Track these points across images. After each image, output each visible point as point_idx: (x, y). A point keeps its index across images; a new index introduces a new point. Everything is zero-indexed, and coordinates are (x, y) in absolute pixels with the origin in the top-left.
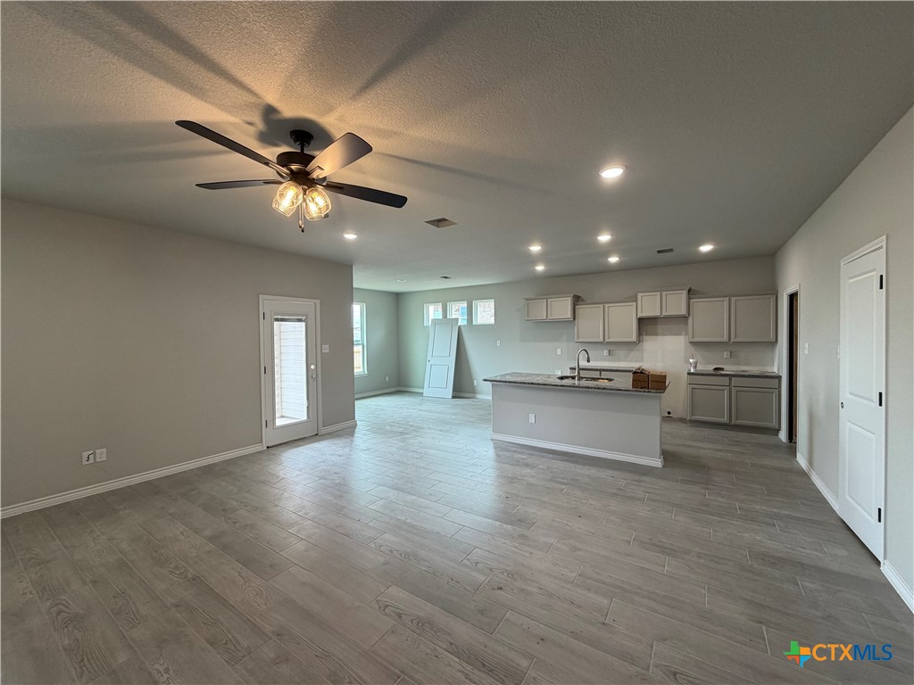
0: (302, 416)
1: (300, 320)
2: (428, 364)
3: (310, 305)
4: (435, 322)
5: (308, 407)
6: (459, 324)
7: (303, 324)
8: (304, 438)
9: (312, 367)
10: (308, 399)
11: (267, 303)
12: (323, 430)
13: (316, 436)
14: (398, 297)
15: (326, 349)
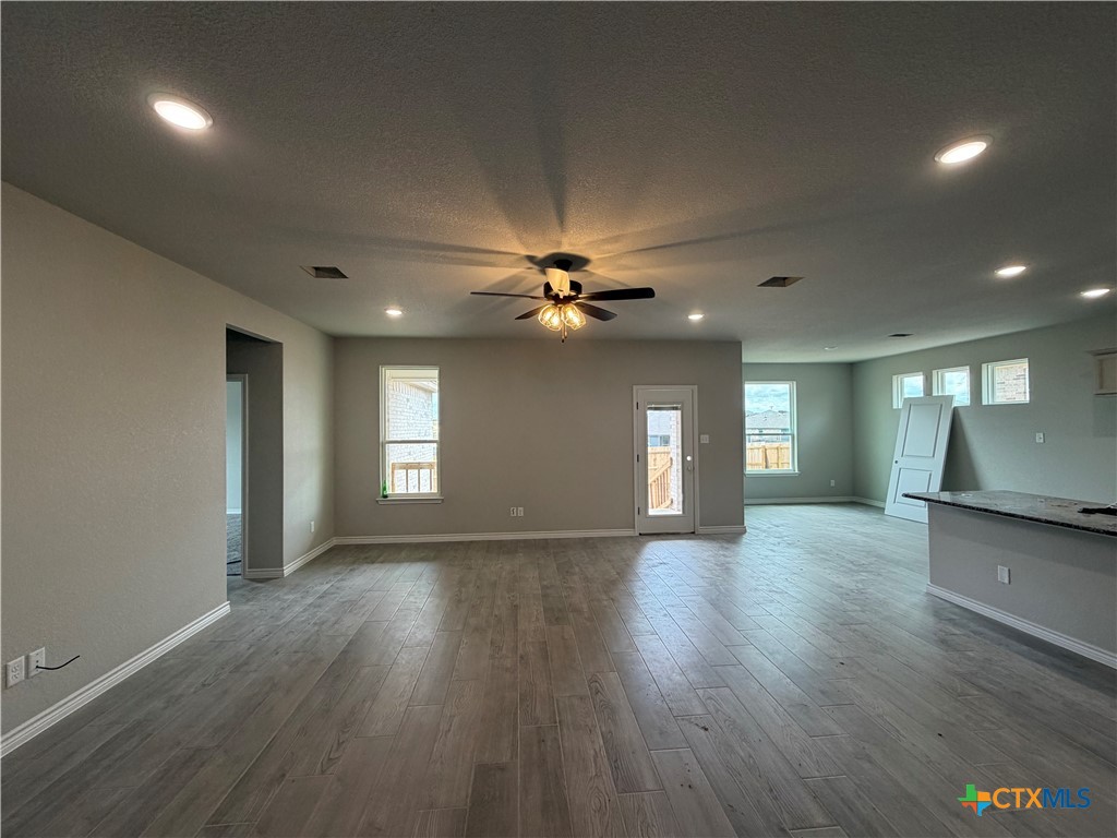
0: (676, 510)
1: (676, 409)
2: (895, 468)
3: (688, 392)
4: (911, 403)
5: (683, 502)
6: (955, 404)
7: (679, 412)
8: (678, 534)
9: (689, 458)
10: (683, 492)
11: (640, 393)
12: (701, 530)
13: (692, 534)
14: (851, 368)
15: (705, 439)
